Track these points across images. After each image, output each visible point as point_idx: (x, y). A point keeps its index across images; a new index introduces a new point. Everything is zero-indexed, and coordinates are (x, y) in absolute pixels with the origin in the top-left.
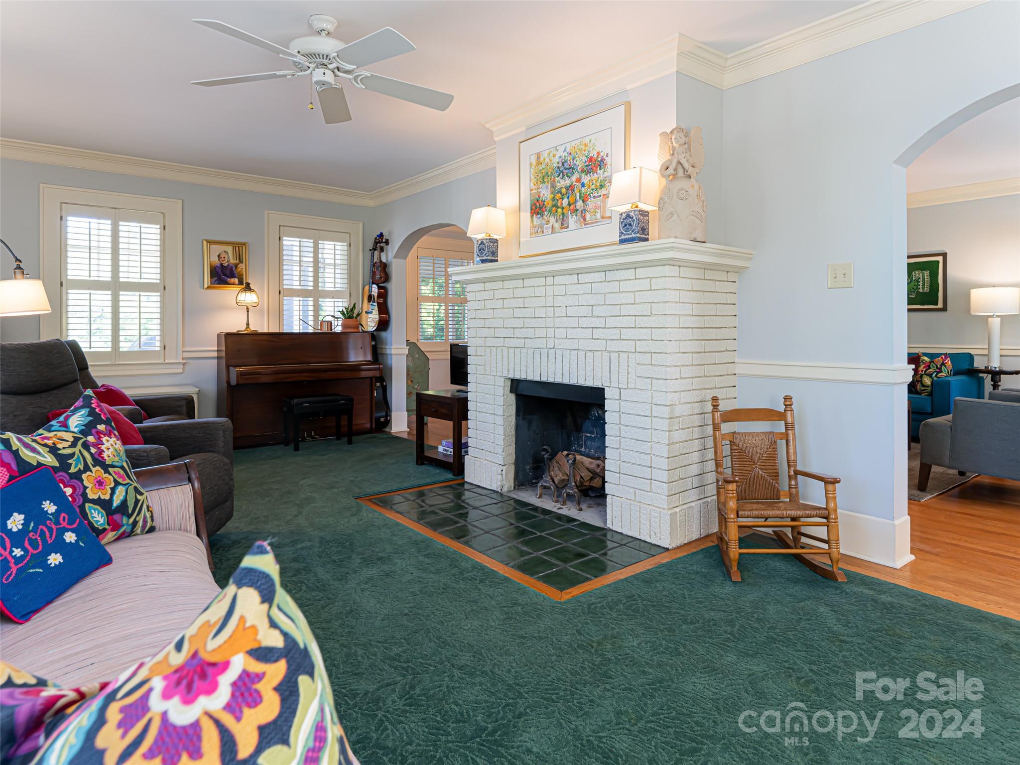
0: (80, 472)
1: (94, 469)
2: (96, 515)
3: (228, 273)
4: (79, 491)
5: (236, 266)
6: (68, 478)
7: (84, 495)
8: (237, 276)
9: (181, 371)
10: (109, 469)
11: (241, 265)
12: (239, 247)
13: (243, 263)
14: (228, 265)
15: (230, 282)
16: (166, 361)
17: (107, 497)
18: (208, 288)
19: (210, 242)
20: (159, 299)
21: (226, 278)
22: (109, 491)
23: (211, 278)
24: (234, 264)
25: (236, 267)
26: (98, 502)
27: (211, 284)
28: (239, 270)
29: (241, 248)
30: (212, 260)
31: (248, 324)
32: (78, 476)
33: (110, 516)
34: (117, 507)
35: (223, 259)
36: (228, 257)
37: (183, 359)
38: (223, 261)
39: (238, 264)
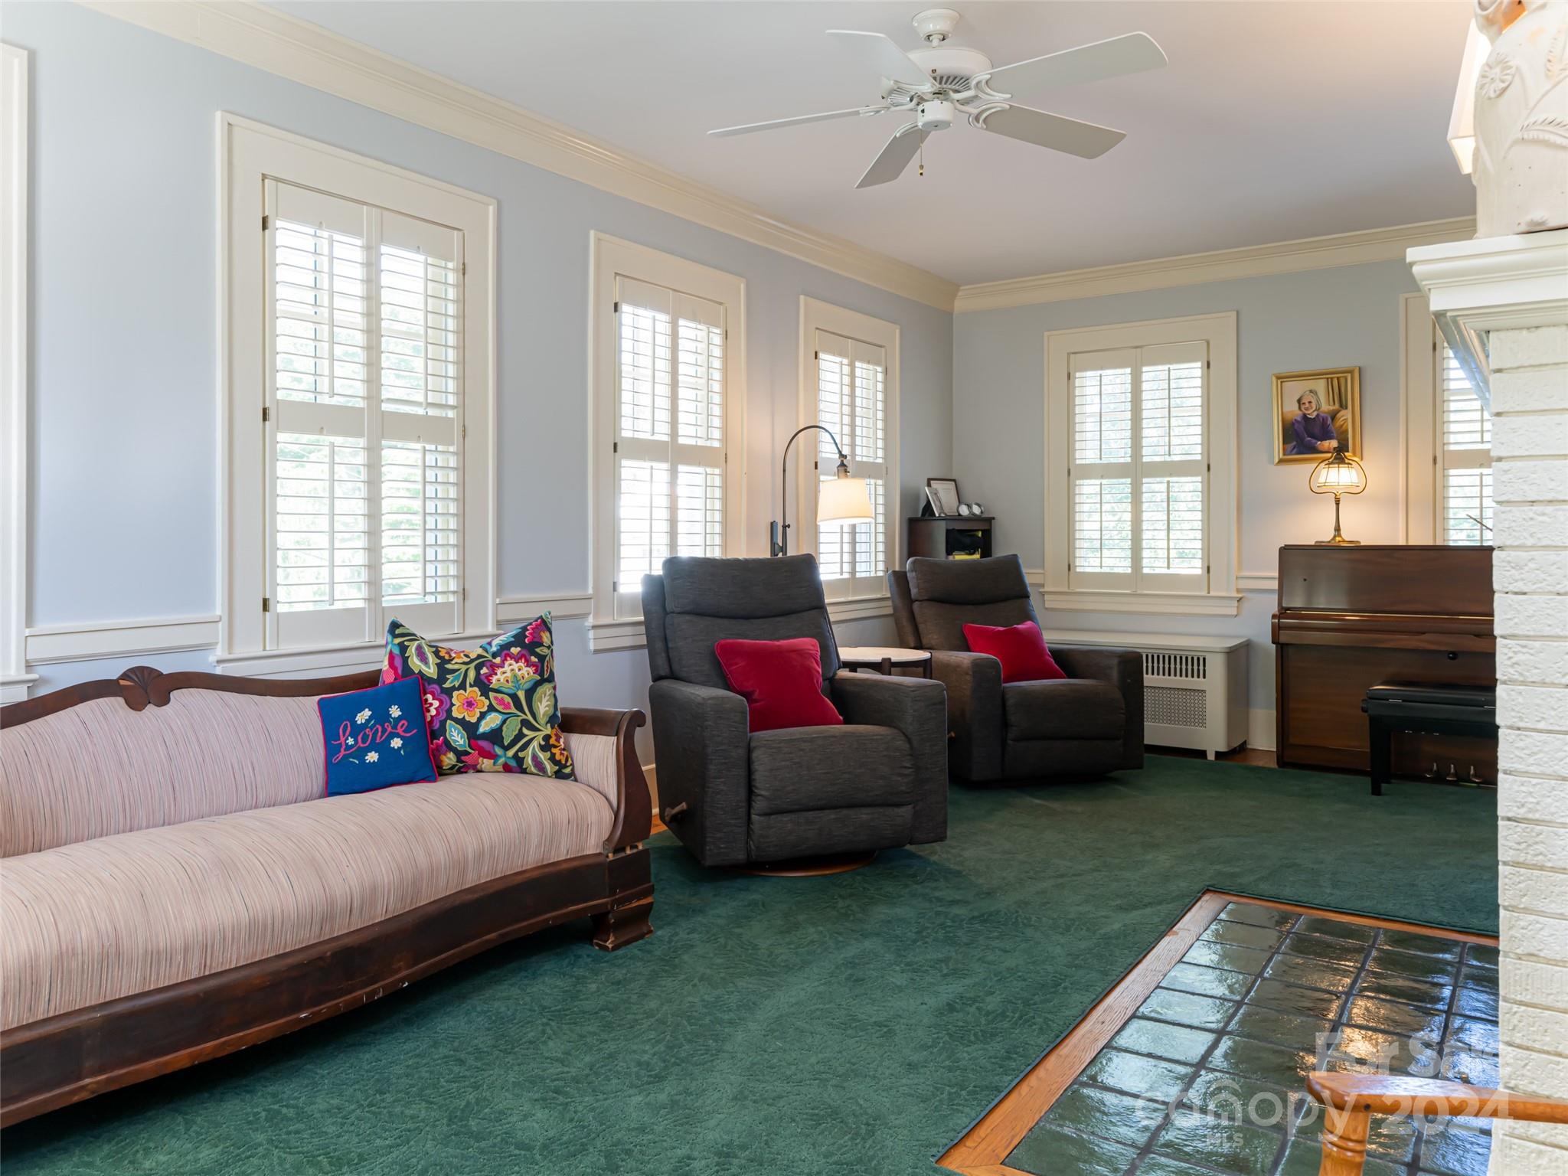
0: (454, 689)
1: (469, 689)
2: (455, 734)
3: (1317, 431)
4: (446, 706)
5: (1334, 416)
6: (439, 691)
7: (449, 711)
8: (1335, 435)
9: (1234, 611)
10: (490, 693)
11: (1343, 412)
12: (1338, 378)
13: (1346, 408)
14: (1318, 415)
15: (1321, 448)
16: (1212, 593)
17: (474, 720)
18: (1281, 461)
19: (1282, 378)
20: (1199, 486)
21: (1314, 441)
22: (478, 715)
23: (1284, 443)
24: (1329, 412)
25: (1333, 418)
26: (462, 722)
27: (1284, 454)
28: (1339, 423)
29: (1342, 381)
30: (1286, 409)
31: (1338, 529)
32: (449, 692)
33: (472, 740)
34: (484, 734)
35: (1307, 405)
36: (1318, 401)
37: (1238, 591)
38: (1307, 409)
39: (1338, 412)
